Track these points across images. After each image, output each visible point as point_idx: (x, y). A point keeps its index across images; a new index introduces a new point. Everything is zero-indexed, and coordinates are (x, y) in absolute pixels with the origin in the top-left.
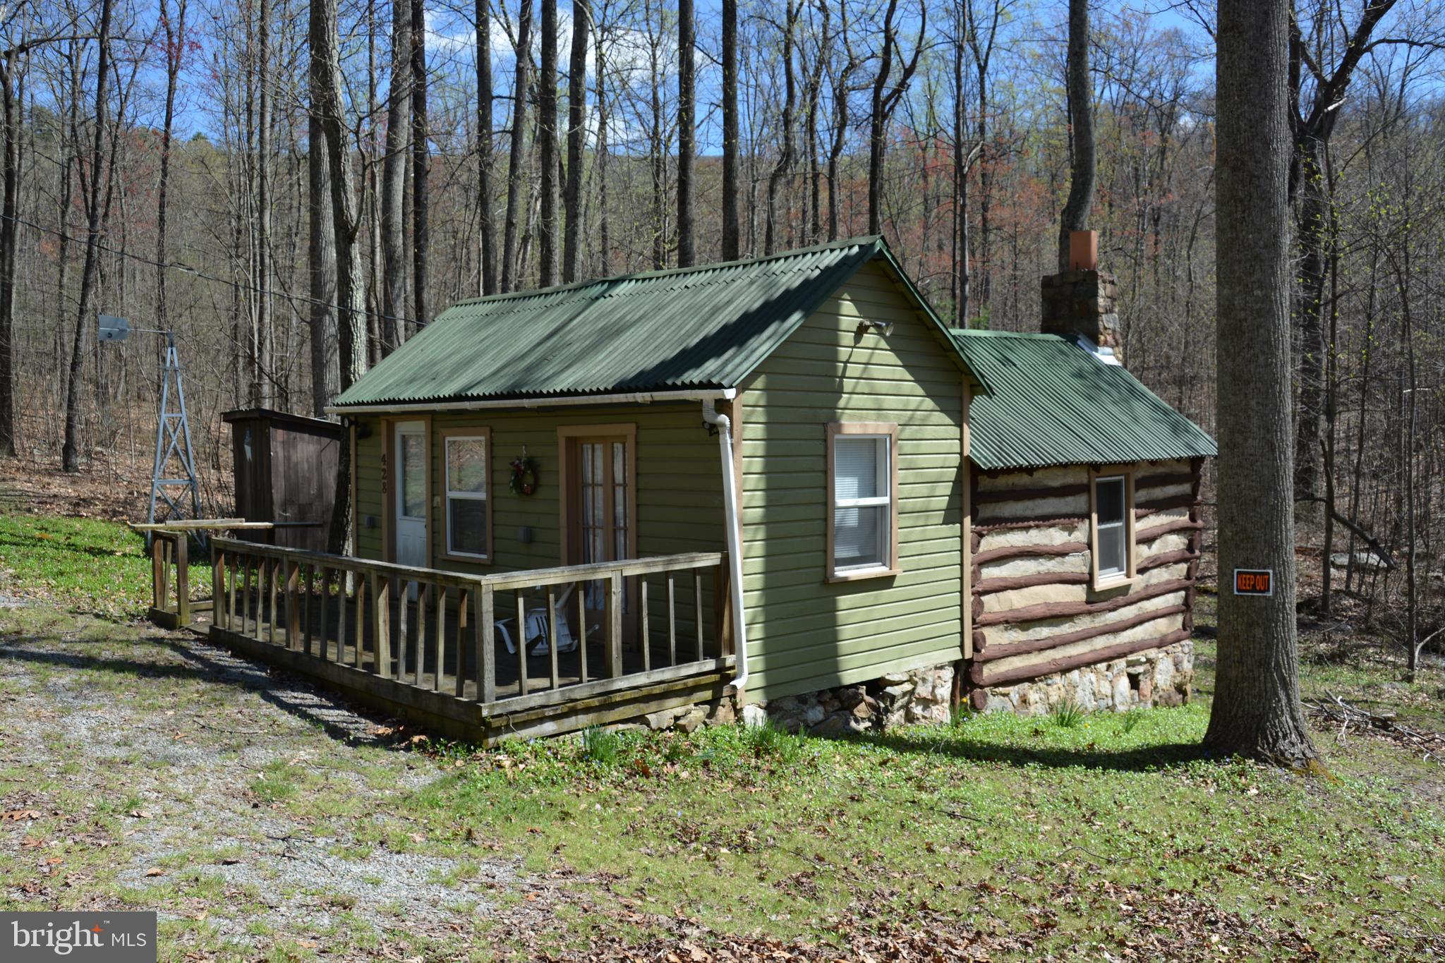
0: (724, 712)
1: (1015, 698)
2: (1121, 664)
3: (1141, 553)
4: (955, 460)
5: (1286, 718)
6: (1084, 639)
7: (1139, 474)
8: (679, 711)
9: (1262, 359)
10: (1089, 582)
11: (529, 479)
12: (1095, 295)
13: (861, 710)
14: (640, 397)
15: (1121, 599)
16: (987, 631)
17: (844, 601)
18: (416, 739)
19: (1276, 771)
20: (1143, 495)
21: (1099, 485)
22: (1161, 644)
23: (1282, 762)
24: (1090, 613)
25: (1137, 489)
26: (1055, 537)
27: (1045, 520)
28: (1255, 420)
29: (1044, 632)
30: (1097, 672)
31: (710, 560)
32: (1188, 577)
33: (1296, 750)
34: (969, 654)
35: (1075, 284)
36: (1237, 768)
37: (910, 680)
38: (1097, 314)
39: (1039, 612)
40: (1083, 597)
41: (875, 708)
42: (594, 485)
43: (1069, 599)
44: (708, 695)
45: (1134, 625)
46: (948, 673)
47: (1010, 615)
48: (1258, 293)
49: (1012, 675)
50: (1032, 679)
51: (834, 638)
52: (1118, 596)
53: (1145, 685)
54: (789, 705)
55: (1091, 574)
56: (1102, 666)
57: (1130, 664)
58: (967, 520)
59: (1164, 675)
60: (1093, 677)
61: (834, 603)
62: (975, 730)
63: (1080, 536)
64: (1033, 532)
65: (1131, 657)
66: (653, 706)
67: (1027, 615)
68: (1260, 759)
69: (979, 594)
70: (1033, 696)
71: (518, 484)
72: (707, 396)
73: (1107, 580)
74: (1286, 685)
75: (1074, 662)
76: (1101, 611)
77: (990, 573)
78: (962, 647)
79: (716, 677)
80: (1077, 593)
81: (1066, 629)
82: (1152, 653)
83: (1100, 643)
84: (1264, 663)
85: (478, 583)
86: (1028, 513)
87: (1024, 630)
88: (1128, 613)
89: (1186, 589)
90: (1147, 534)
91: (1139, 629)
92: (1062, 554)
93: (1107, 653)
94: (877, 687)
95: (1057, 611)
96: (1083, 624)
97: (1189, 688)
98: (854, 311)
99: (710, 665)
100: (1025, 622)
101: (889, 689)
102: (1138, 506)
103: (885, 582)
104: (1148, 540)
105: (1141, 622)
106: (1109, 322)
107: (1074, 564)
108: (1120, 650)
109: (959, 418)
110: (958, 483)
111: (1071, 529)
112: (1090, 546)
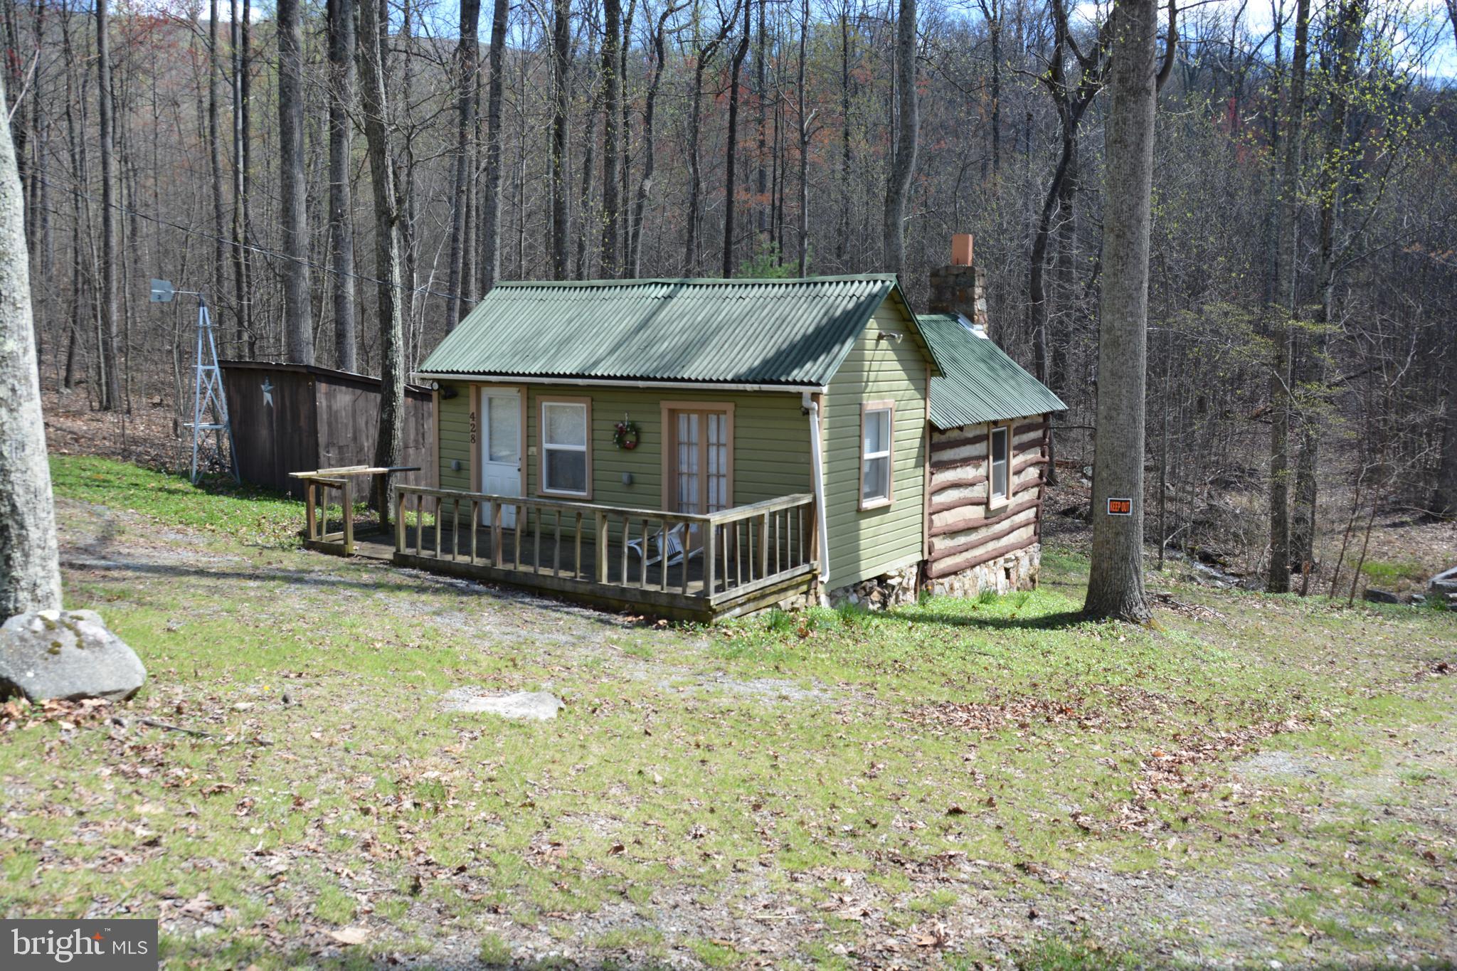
0: (812, 599)
1: (947, 586)
2: (1001, 561)
3: (1015, 481)
4: (921, 423)
5: (1137, 593)
6: (982, 544)
7: (1014, 425)
8: (793, 599)
9: (1130, 363)
10: (986, 503)
11: (630, 438)
12: (973, 286)
13: (875, 596)
14: (749, 387)
15: (1003, 515)
16: (934, 540)
17: (864, 523)
18: (661, 622)
19: (1133, 626)
20: (1016, 440)
21: (994, 434)
22: (1021, 546)
23: (1135, 621)
24: (986, 525)
25: (1015, 435)
26: (968, 473)
27: (965, 462)
28: (1125, 402)
29: (962, 540)
30: (988, 567)
31: (806, 499)
32: (1039, 497)
33: (1142, 613)
34: (926, 557)
35: (957, 276)
36: (1109, 625)
37: (900, 575)
38: (974, 300)
39: (962, 526)
40: (983, 514)
41: (883, 595)
42: (689, 444)
43: (975, 516)
44: (804, 588)
45: (1009, 533)
46: (915, 570)
47: (946, 529)
48: (1130, 319)
49: (947, 570)
50: (955, 573)
51: (857, 549)
52: (1002, 513)
53: (1013, 575)
54: (840, 593)
55: (988, 498)
56: (991, 563)
57: (1007, 561)
58: (927, 465)
59: (1024, 570)
60: (986, 570)
61: (859, 525)
62: (934, 607)
63: (982, 471)
64: (959, 470)
65: (1007, 556)
66: (782, 596)
67: (955, 529)
68: (1123, 619)
69: (931, 514)
70: (956, 585)
71: (620, 441)
72: (807, 390)
73: (997, 501)
74: (1137, 572)
75: (978, 560)
76: (992, 524)
77: (937, 499)
78: (922, 551)
79: (809, 576)
80: (979, 511)
81: (974, 537)
82: (1019, 553)
83: (992, 546)
84: (1124, 559)
85: (708, 521)
86: (957, 457)
87: (953, 539)
88: (1006, 525)
89: (1037, 506)
90: (1018, 468)
91: (1011, 535)
92: (972, 485)
93: (995, 554)
94: (882, 580)
95: (970, 525)
96: (983, 533)
97: (1036, 577)
98: (875, 326)
99: (805, 568)
100: (953, 534)
101: (889, 581)
102: (1015, 448)
103: (885, 510)
104: (1018, 473)
105: (1012, 531)
106: (980, 305)
107: (978, 492)
108: (1002, 551)
109: (925, 393)
110: (923, 438)
111: (977, 467)
112: (988, 478)
